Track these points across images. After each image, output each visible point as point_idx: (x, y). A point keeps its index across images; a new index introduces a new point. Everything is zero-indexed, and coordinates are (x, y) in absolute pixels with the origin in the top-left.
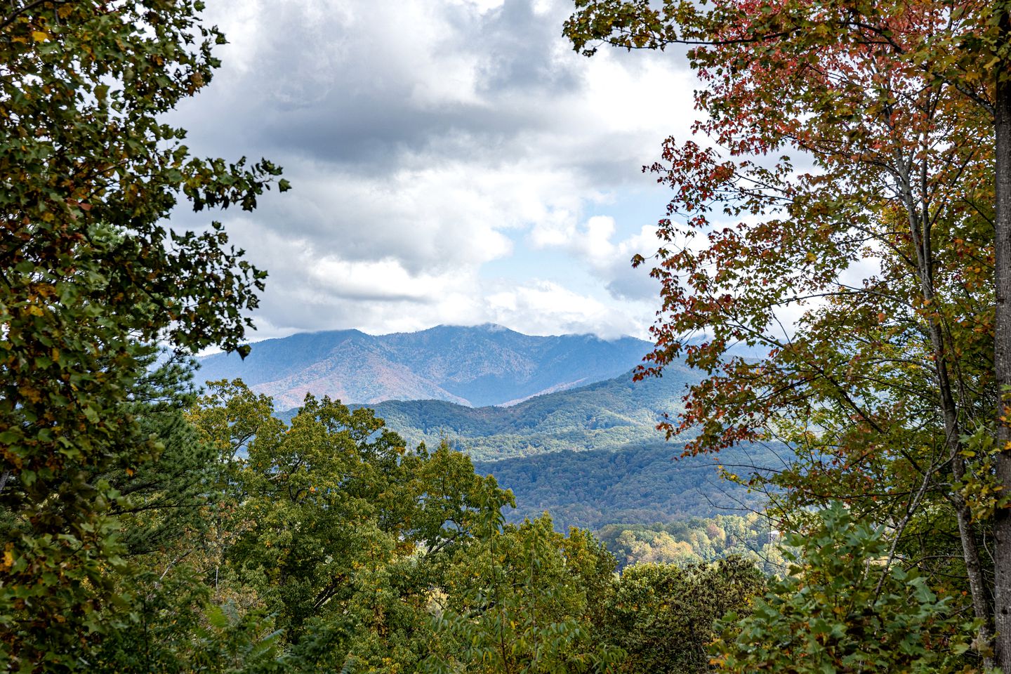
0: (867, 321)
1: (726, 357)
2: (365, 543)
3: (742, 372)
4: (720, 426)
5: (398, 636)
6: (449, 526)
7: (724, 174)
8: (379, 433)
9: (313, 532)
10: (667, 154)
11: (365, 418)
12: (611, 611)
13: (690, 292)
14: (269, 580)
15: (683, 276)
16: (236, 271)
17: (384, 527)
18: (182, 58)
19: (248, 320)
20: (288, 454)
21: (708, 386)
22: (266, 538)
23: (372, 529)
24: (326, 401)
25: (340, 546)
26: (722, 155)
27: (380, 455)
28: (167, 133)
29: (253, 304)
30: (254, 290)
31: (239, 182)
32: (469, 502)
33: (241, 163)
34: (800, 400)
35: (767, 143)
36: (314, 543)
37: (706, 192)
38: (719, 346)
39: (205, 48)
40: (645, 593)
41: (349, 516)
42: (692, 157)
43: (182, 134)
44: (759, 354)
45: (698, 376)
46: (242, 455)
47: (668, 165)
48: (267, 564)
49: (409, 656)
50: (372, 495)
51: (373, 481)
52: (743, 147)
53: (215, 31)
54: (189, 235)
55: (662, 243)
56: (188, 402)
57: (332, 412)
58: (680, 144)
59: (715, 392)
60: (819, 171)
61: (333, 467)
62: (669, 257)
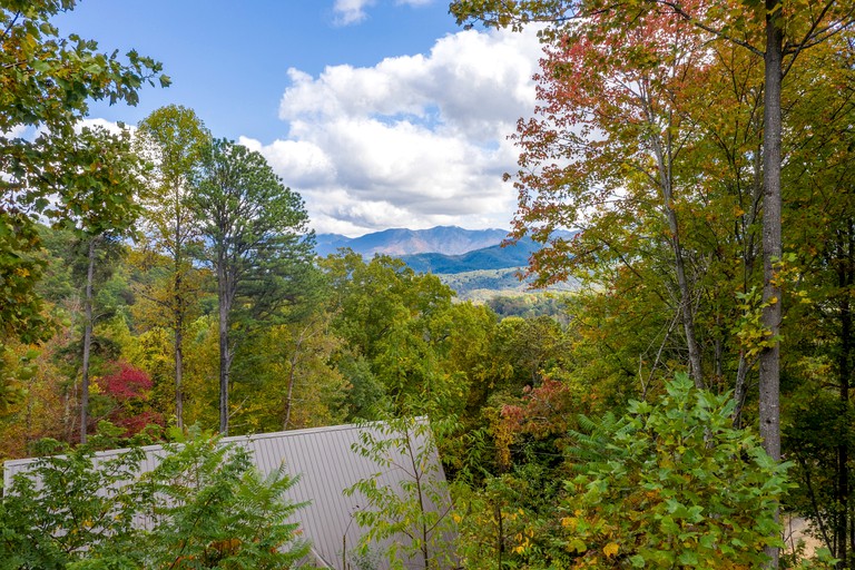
1: (553, 236)
2: (397, 312)
3: (560, 245)
4: (548, 274)
5: (411, 348)
7: (551, 137)
9: (378, 307)
10: (519, 128)
12: (496, 336)
14: (361, 326)
17: (406, 305)
20: (367, 277)
21: (542, 253)
22: (360, 310)
23: (401, 306)
25: (388, 313)
26: (551, 126)
27: (405, 277)
32: (438, 295)
36: (378, 312)
38: (549, 230)
40: (510, 330)
41: (392, 301)
42: (533, 128)
46: (350, 277)
47: (520, 135)
48: (360, 320)
49: (415, 356)
50: (401, 293)
51: (401, 288)
57: (385, 260)
58: (526, 122)
59: (546, 256)
61: (385, 282)
62: (525, 175)
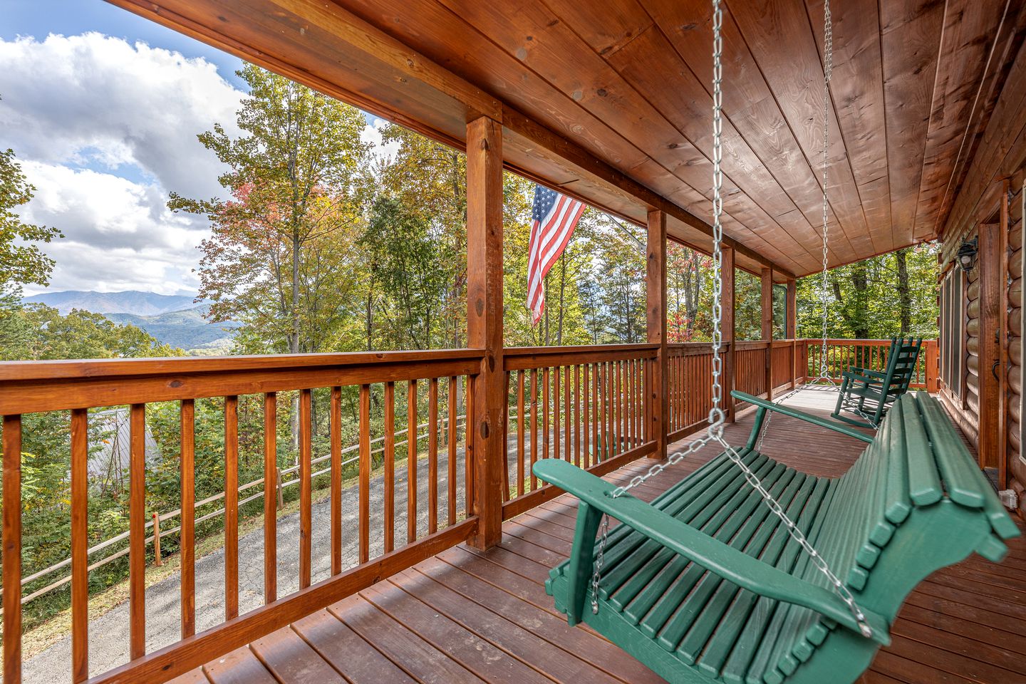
0: (263, 291)
1: (222, 298)
3: (227, 302)
4: (221, 316)
6: (132, 348)
8: (104, 321)
10: (203, 244)
11: (97, 317)
13: (210, 280)
15: (208, 275)
16: (42, 260)
18: (16, 192)
19: (48, 276)
21: (216, 305)
24: (81, 310)
26: (221, 245)
27: (104, 328)
28: (11, 215)
29: (50, 270)
30: (50, 266)
31: (43, 233)
33: (44, 227)
34: (244, 309)
35: (234, 243)
37: (215, 254)
38: (219, 295)
39: (27, 191)
42: (210, 245)
43: (17, 216)
44: (231, 297)
45: (214, 302)
47: (204, 247)
52: (227, 244)
53: (31, 185)
54: (21, 248)
55: (201, 266)
56: (18, 308)
57: (83, 314)
58: (207, 241)
59: (219, 307)
60: (250, 252)
61: (85, 331)
